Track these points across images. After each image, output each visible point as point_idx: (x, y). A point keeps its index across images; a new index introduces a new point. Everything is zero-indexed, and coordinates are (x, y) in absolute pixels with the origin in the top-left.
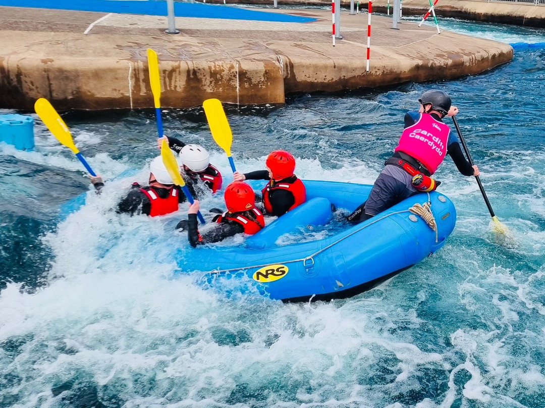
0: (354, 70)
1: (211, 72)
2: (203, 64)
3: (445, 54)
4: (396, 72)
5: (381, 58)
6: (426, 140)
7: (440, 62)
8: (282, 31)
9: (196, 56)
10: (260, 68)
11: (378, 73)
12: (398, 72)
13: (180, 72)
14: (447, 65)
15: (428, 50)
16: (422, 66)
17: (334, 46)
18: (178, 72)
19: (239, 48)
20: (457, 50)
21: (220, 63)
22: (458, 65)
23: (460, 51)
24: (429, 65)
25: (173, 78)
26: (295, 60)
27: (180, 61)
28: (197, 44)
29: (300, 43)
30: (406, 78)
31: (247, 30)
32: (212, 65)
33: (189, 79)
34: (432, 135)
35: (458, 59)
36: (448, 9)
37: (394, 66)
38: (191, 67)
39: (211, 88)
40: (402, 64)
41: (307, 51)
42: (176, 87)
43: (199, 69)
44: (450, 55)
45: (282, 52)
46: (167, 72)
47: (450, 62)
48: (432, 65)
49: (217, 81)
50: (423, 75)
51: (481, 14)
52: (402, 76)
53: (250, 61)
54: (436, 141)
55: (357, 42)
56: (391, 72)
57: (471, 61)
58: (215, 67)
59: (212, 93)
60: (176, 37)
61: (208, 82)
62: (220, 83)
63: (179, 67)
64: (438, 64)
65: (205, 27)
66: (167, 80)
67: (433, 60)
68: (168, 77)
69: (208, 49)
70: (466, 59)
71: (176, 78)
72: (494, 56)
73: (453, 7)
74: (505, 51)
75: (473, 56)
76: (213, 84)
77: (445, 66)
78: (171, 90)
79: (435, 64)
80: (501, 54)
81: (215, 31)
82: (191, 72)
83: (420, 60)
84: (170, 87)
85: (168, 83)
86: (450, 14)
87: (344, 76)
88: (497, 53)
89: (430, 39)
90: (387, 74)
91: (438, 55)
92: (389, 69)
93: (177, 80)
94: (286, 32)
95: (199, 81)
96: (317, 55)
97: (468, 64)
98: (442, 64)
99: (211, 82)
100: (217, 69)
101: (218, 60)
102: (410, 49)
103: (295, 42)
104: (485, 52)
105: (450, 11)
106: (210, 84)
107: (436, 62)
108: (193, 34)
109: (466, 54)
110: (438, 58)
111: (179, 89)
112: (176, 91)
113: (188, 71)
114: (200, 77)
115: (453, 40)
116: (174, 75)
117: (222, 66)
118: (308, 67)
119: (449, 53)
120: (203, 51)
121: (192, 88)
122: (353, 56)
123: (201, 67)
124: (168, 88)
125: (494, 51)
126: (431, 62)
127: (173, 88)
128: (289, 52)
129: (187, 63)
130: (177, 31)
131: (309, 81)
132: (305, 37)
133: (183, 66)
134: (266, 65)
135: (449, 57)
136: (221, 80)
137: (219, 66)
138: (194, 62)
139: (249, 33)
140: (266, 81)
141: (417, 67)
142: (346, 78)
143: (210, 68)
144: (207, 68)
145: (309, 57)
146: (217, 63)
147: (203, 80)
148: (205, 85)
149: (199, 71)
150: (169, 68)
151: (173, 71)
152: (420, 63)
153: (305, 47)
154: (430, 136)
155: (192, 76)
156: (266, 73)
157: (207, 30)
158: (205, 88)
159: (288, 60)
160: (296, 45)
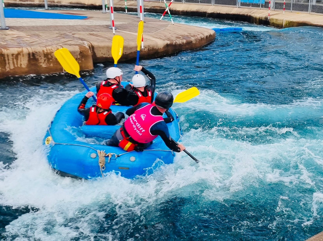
0: (131, 48)
1: (44, 54)
2: (38, 49)
3: (180, 37)
4: (155, 49)
5: (146, 40)
6: (133, 123)
7: (179, 42)
8: (77, 26)
9: (31, 44)
10: (76, 50)
11: (145, 50)
12: (157, 48)
13: (23, 54)
14: (183, 43)
15: (170, 35)
16: (170, 44)
17: (114, 34)
18: (22, 55)
19: (56, 37)
20: (186, 34)
21: (50, 48)
22: (189, 43)
23: (188, 34)
24: (174, 43)
25: (19, 59)
26: (95, 44)
27: (22, 47)
28: (26, 36)
29: (92, 33)
30: (162, 52)
31: (54, 26)
32: (45, 49)
33: (30, 60)
34: (136, 122)
35: (189, 40)
36: (159, 8)
37: (154, 45)
38: (31, 51)
39: (45, 64)
40: (159, 43)
41: (99, 38)
42: (21, 65)
43: (36, 52)
44: (184, 37)
45: (85, 39)
46: (14, 55)
47: (185, 41)
48: (175, 44)
49: (49, 59)
50: (171, 50)
51: (180, 11)
52: (159, 51)
53: (69, 46)
54: (138, 126)
55: (127, 31)
56: (153, 49)
57: (196, 40)
58: (47, 50)
59: (46, 67)
60: (8, 32)
61: (43, 61)
62: (51, 61)
63: (22, 52)
64: (178, 43)
65: (24, 25)
66: (15, 60)
67: (175, 40)
68: (16, 59)
69: (35, 39)
70: (193, 39)
71: (21, 59)
72: (207, 36)
73: (162, 7)
74: (212, 34)
75: (196, 37)
76: (46, 62)
77: (182, 44)
78: (18, 67)
79: (177, 43)
80: (210, 36)
81: (33, 27)
82: (31, 54)
83: (168, 40)
84: (17, 65)
85: (15, 63)
86: (160, 11)
87: (126, 53)
88: (208, 35)
89: (168, 28)
90: (151, 50)
91: (177, 38)
92: (152, 47)
93: (22, 60)
94: (79, 26)
95: (37, 60)
96: (107, 40)
97: (194, 42)
98: (181, 43)
99: (45, 60)
100: (49, 52)
101: (48, 46)
102: (160, 35)
103: (89, 32)
104: (202, 34)
105: (160, 10)
106: (44, 62)
107: (177, 42)
108: (19, 29)
109: (192, 36)
110: (177, 39)
111: (23, 66)
112: (21, 68)
113: (29, 54)
114: (37, 57)
115: (181, 27)
116: (19, 57)
117: (52, 50)
118: (103, 48)
119: (182, 36)
120: (34, 41)
121: (32, 64)
122: (129, 40)
123: (37, 51)
124: (16, 66)
125: (207, 34)
126: (174, 42)
127: (19, 66)
128: (89, 39)
129: (27, 48)
130: (7, 28)
131: (104, 57)
132: (93, 29)
133: (25, 50)
134: (80, 48)
135: (183, 39)
136: (51, 59)
137: (49, 49)
138: (32, 48)
139: (56, 28)
140: (81, 58)
141: (167, 45)
142: (127, 54)
143: (43, 51)
144: (41, 51)
145: (102, 41)
146: (48, 48)
147: (40, 59)
148: (41, 63)
149: (36, 53)
150: (16, 53)
151: (19, 54)
152: (169, 42)
153: (97, 35)
154: (136, 121)
155: (32, 57)
156: (81, 53)
157: (27, 26)
158: (41, 64)
159: (90, 44)
160: (91, 34)
